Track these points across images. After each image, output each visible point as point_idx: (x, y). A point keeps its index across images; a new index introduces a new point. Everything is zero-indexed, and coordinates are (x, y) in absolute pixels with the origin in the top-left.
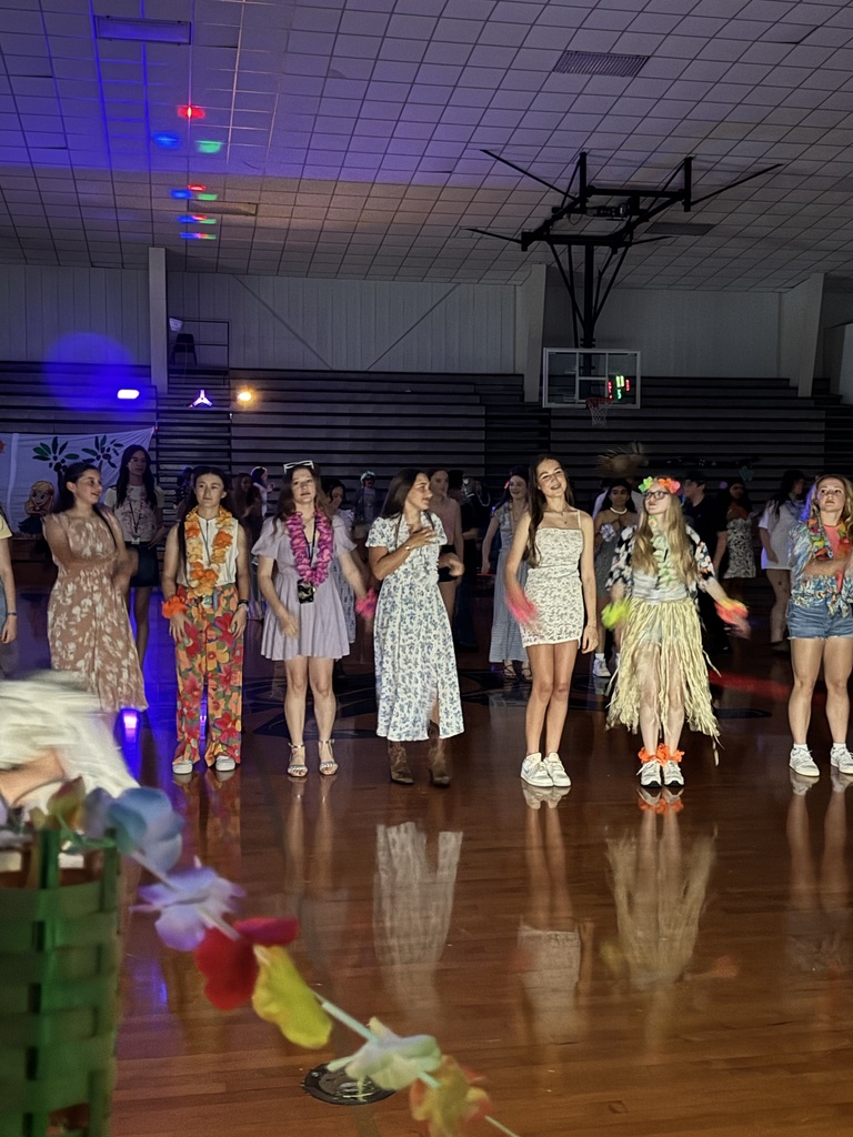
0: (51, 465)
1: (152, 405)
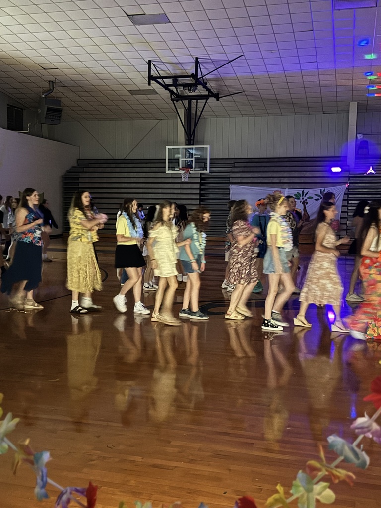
0: (301, 202)
1: (347, 174)
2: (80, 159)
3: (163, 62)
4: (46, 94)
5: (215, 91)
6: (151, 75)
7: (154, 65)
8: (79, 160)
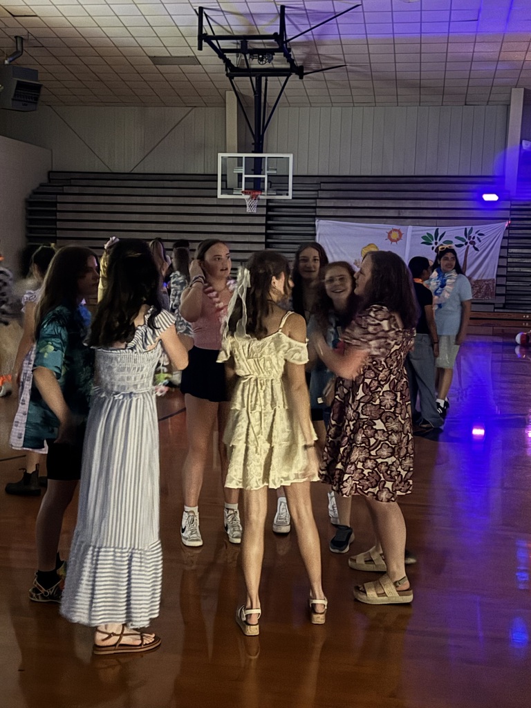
0: (433, 248)
1: (507, 205)
2: (52, 172)
3: (222, 11)
4: (11, 59)
5: (298, 63)
6: (204, 32)
7: (206, 16)
8: (49, 173)
